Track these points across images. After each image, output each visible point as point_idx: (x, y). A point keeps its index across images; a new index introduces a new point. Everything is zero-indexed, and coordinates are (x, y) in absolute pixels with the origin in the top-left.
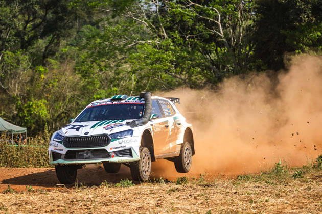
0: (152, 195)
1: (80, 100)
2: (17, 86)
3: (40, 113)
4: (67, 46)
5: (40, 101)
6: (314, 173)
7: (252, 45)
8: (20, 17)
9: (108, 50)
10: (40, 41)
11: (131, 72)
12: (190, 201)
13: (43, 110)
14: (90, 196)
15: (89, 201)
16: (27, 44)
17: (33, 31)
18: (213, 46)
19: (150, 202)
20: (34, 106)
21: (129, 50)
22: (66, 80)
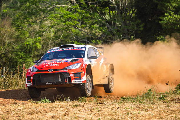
0: (62, 108)
1: (15, 45)
4: (7, 8)
6: (173, 96)
7: (134, 10)
9: (34, 11)
11: (51, 26)
12: (87, 113)
14: (20, 108)
15: (19, 111)
18: (107, 9)
19: (61, 113)
21: (49, 11)
22: (5, 31)
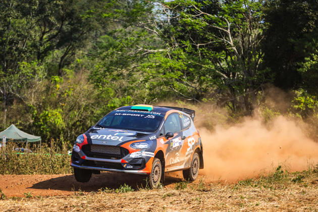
1: (94, 109)
2: (33, 96)
3: (55, 122)
5: (56, 110)
7: (261, 53)
8: (37, 28)
10: (56, 51)
13: (59, 118)
16: (43, 55)
17: (49, 42)
18: (223, 54)
20: (50, 115)
22: (81, 89)
